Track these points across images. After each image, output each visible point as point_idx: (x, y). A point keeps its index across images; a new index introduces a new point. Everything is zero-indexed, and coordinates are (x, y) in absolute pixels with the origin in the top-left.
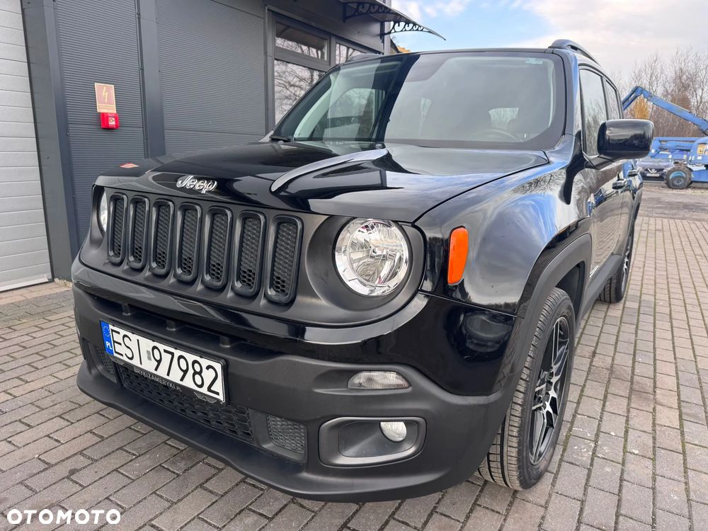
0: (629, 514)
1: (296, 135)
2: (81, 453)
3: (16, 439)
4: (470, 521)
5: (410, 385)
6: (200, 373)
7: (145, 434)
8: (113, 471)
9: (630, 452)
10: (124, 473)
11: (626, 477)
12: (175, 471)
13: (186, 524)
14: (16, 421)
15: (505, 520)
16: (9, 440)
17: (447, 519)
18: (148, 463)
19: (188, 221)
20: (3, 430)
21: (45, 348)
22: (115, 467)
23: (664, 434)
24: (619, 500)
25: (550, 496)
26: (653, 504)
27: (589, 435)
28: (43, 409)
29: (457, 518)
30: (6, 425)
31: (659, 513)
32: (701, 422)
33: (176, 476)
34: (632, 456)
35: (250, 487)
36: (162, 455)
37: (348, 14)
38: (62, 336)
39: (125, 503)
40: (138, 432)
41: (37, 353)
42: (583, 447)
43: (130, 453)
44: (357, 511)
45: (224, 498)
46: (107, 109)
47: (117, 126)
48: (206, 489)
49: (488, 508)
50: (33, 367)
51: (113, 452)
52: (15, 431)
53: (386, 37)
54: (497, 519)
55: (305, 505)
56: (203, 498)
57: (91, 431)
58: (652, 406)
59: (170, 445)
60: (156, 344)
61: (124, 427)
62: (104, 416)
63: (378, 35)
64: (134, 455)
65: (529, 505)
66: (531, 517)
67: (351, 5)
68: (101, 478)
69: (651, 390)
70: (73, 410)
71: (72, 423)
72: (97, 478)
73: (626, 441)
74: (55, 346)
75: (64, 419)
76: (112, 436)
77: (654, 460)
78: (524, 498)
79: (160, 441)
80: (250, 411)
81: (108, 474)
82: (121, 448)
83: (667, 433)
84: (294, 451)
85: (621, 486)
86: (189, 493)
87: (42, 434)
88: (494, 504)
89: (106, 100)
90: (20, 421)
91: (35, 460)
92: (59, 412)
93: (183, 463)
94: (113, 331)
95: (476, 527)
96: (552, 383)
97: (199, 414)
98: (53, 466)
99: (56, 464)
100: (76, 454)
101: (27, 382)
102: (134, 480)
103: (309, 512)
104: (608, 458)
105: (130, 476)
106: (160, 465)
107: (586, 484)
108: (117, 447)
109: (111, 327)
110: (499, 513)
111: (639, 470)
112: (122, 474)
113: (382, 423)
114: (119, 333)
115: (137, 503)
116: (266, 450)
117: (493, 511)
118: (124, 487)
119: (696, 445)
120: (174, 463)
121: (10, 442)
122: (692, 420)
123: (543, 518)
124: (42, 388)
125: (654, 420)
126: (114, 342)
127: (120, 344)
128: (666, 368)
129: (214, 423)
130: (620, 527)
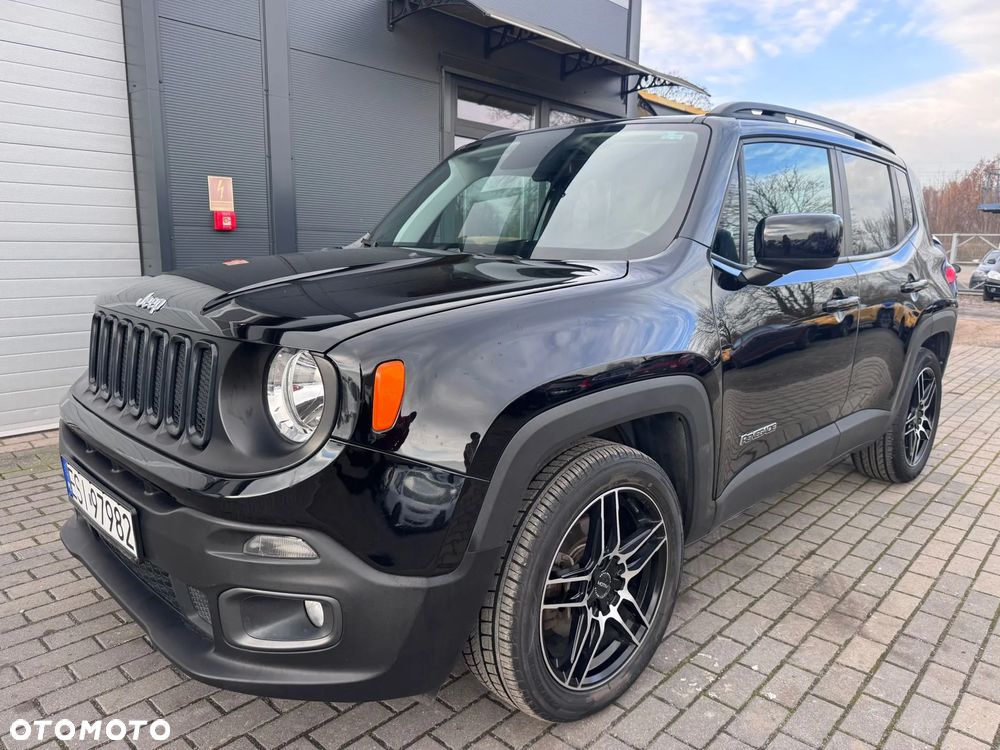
1: (398, 239)
2: (69, 614)
3: (13, 591)
5: (317, 555)
6: (120, 523)
8: (90, 637)
9: (762, 696)
10: (100, 641)
11: (731, 727)
13: (129, 706)
14: (24, 571)
16: (6, 590)
17: (437, 745)
20: (6, 579)
22: (93, 633)
23: (838, 677)
25: (599, 737)
27: (716, 665)
29: (451, 746)
30: (11, 575)
32: (911, 667)
34: (762, 701)
37: (568, 69)
39: (80, 673)
42: (695, 679)
43: (119, 619)
44: (332, 719)
46: (223, 206)
47: (233, 227)
51: (102, 616)
52: (17, 582)
53: (629, 95)
56: (166, 680)
57: (91, 591)
58: (849, 637)
60: (92, 486)
63: (617, 94)
64: (122, 622)
67: (572, 56)
68: (72, 643)
69: (864, 614)
72: (67, 643)
73: (768, 679)
77: (792, 710)
78: (560, 735)
81: (83, 639)
82: (112, 613)
83: (843, 676)
85: (714, 739)
86: (154, 673)
87: (41, 588)
88: (513, 737)
89: (222, 197)
90: (28, 571)
91: (18, 615)
96: (623, 580)
98: (33, 623)
99: (37, 623)
100: (63, 614)
102: (104, 650)
104: (722, 699)
105: (103, 645)
107: (663, 730)
108: (109, 611)
111: (758, 721)
112: (97, 641)
113: (306, 602)
115: (93, 676)
116: (191, 623)
118: (91, 656)
119: (878, 699)
121: (5, 593)
122: (901, 663)
125: (836, 656)
126: (71, 482)
127: (74, 485)
128: (915, 585)
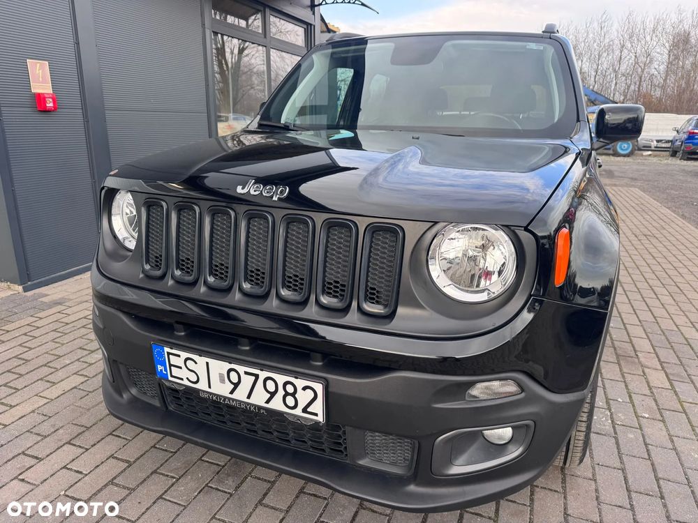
0: (666, 476)
2: (112, 483)
3: (27, 476)
4: (536, 504)
5: (523, 390)
6: (293, 395)
7: (176, 452)
8: (158, 499)
9: (641, 417)
10: (171, 499)
11: (648, 441)
12: (226, 490)
14: (19, 454)
15: (565, 498)
16: (20, 477)
17: (515, 505)
18: (192, 485)
19: (254, 230)
21: (16, 364)
22: (159, 494)
23: (661, 395)
24: (653, 465)
25: (593, 468)
26: (681, 464)
28: (45, 437)
29: (523, 502)
30: (9, 461)
31: (689, 472)
32: (685, 380)
33: (229, 495)
34: (645, 420)
35: (313, 498)
36: (204, 474)
38: (31, 349)
40: (166, 450)
41: (9, 371)
42: (601, 416)
43: (167, 476)
45: (290, 513)
46: (42, 89)
47: (55, 108)
48: (267, 506)
49: (545, 488)
50: (11, 387)
51: (148, 477)
52: (24, 466)
53: (316, 9)
54: (559, 498)
55: (375, 509)
56: (269, 516)
57: (112, 456)
58: (641, 370)
59: (207, 462)
60: (233, 366)
61: (148, 448)
62: (119, 437)
63: (308, 6)
64: (173, 477)
65: (580, 480)
66: (586, 492)
68: (148, 509)
69: (633, 354)
70: (81, 433)
71: (87, 450)
72: (144, 510)
73: (633, 406)
74: (27, 361)
75: (74, 445)
76: (138, 458)
77: (663, 421)
78: (573, 473)
79: (195, 458)
80: (348, 429)
81: (154, 503)
82: (155, 472)
83: (664, 394)
84: (393, 464)
85: (648, 450)
86: (251, 513)
87: (57, 467)
88: (550, 483)
89: (41, 79)
90: (23, 453)
91: (62, 498)
92: (67, 438)
93: (230, 479)
94: (169, 354)
95: (543, 508)
97: (275, 433)
99: (89, 499)
100: (106, 486)
101: (11, 407)
102: (185, 507)
103: (382, 517)
104: (626, 424)
105: (179, 502)
106: (207, 485)
107: (619, 453)
108: (150, 471)
109: (167, 350)
110: (557, 491)
111: (656, 433)
112: (170, 501)
113: (484, 432)
114: (179, 356)
116: (361, 466)
117: (551, 490)
118: (178, 515)
119: (691, 403)
120: (220, 481)
121: (23, 480)
122: (678, 379)
123: (597, 490)
124: (33, 412)
125: (648, 383)
126: (171, 365)
127: (181, 368)
128: (636, 331)
129: (294, 441)
130: (664, 491)
